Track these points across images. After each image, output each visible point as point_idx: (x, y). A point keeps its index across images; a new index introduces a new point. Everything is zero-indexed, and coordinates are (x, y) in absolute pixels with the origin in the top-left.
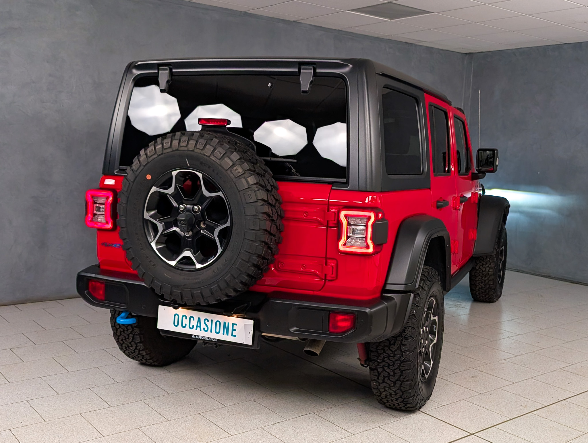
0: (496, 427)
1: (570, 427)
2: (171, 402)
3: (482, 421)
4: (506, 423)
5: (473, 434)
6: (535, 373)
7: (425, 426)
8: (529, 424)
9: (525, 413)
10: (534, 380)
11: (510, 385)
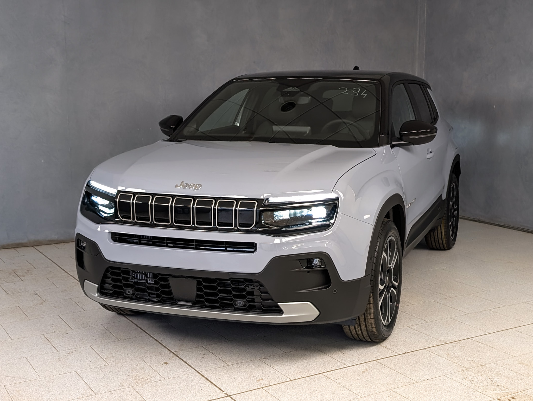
0: (264, 388)
4: (280, 384)
5: (229, 396)
9: (314, 374)
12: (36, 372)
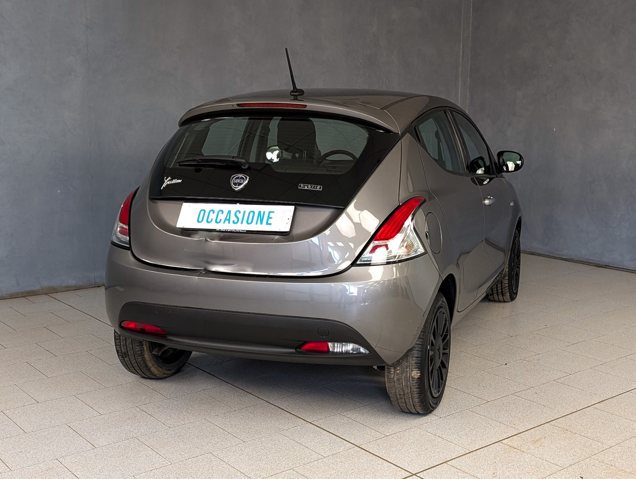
0: (448, 463)
1: (546, 460)
2: (24, 444)
3: (432, 455)
4: (463, 457)
5: (415, 474)
6: (519, 387)
7: (354, 466)
8: (493, 458)
9: (492, 443)
10: (515, 397)
11: (482, 404)
12: (161, 455)
